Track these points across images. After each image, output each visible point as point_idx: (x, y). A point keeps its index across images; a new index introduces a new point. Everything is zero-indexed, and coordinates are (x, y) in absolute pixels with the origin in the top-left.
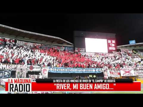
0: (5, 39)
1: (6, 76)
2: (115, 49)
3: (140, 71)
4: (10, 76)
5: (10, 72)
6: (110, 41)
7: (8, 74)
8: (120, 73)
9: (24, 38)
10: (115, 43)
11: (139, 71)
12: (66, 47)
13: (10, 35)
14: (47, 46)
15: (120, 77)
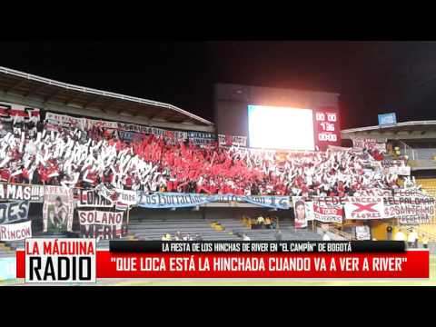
0: (10, 107)
1: (15, 217)
2: (336, 140)
3: (403, 204)
4: (26, 218)
5: (27, 207)
6: (320, 116)
7: (22, 211)
8: (343, 209)
9: (66, 104)
10: (335, 120)
11: (399, 206)
12: (192, 131)
13: (25, 95)
14: (135, 128)
15: (344, 221)
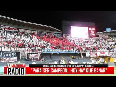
1: (13, 56)
2: (94, 35)
5: (16, 53)
6: (90, 29)
8: (97, 54)
9: (24, 26)
10: (94, 30)
11: (112, 53)
12: (56, 33)
13: (13, 24)
14: (42, 33)
15: (97, 57)
